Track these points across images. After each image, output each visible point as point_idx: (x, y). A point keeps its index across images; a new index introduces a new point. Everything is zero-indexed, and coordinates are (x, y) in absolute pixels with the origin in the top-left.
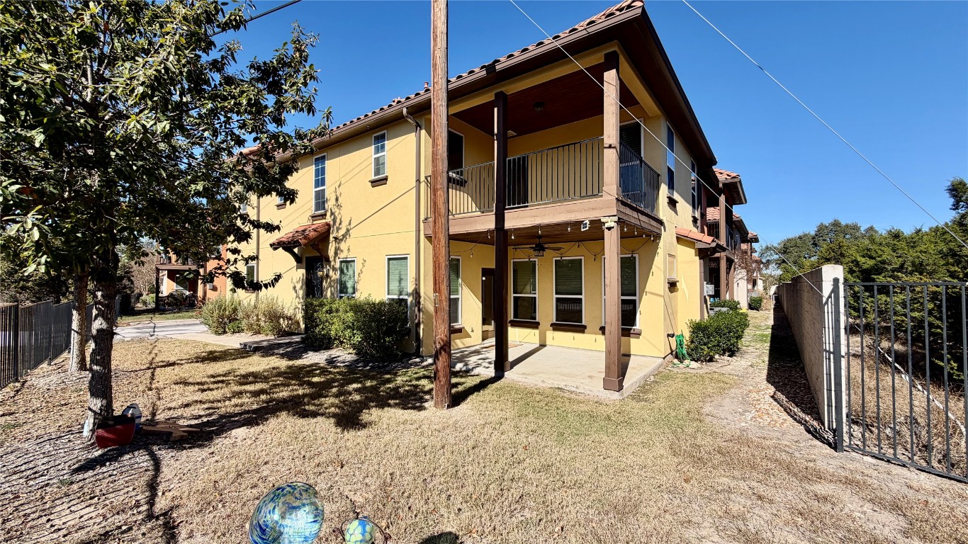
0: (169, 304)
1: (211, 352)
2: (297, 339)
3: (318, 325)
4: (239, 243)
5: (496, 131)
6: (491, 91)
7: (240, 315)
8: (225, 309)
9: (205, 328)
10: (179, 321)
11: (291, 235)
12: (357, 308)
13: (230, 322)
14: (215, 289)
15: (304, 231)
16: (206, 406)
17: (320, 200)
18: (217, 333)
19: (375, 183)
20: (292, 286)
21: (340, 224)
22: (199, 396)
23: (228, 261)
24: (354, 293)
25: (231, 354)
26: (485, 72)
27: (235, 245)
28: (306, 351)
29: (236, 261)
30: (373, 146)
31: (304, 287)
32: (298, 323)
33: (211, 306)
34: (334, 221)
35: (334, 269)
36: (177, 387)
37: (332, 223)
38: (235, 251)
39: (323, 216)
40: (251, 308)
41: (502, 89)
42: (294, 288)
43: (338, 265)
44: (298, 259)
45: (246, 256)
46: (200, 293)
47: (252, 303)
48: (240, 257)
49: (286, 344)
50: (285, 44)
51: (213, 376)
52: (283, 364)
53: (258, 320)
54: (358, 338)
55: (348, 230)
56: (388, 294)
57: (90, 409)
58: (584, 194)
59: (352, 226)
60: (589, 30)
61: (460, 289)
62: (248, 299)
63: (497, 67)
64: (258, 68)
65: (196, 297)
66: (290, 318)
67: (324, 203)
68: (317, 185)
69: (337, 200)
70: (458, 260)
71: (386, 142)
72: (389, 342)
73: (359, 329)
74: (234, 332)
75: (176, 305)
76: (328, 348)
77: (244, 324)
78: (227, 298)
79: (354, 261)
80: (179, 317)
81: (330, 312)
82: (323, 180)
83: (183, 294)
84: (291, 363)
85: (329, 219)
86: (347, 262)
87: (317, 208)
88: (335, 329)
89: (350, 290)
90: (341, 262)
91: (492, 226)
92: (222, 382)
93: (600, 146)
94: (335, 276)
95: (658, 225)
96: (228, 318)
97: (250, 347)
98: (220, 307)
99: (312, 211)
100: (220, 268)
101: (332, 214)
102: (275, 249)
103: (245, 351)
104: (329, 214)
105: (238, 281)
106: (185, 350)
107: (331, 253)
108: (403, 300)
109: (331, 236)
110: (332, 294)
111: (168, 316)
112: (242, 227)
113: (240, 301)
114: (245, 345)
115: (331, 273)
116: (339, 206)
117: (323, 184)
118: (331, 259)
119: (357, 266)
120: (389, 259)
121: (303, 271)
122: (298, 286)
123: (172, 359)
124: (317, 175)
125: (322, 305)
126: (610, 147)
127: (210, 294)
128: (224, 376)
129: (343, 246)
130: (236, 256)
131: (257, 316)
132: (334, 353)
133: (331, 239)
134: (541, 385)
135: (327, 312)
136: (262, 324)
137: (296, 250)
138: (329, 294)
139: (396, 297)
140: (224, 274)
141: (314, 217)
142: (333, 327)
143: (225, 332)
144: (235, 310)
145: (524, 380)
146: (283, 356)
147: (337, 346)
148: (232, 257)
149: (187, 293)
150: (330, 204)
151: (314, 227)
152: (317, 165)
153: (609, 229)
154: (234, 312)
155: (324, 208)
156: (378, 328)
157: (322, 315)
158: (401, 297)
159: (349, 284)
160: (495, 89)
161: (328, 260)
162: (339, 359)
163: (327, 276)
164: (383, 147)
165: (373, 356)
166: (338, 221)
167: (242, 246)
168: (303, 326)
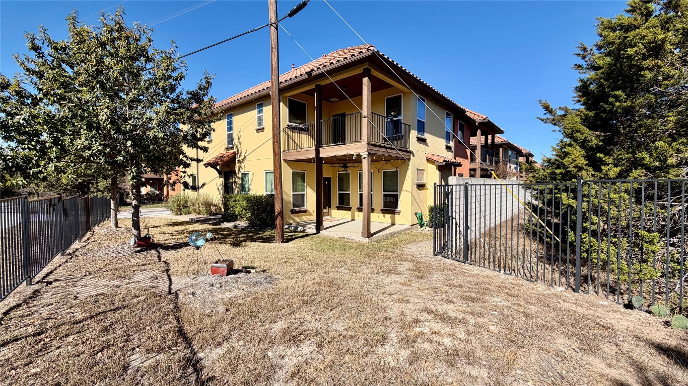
0: (147, 199)
1: (174, 222)
2: (219, 216)
3: (229, 209)
4: (185, 168)
5: (315, 106)
6: (313, 83)
7: (189, 204)
8: (181, 201)
9: (170, 212)
10: (154, 209)
11: (214, 159)
12: (248, 199)
13: (184, 208)
14: (174, 190)
15: (221, 157)
16: (175, 240)
17: (230, 139)
18: (177, 214)
19: (258, 130)
20: (217, 187)
21: (241, 153)
22: (171, 237)
23: (181, 177)
24: (249, 191)
25: (184, 223)
26: (307, 76)
27: (184, 169)
28: (223, 222)
29: (184, 176)
30: (257, 110)
31: (223, 188)
32: (220, 208)
33: (173, 199)
34: (238, 150)
35: (238, 178)
36: (161, 234)
37: (236, 152)
38: (184, 172)
39: (232, 148)
40: (195, 200)
41: (318, 83)
42: (218, 189)
43: (240, 176)
44: (219, 172)
45: (189, 174)
46: (165, 193)
47: (196, 198)
48: (186, 175)
49: (213, 219)
50: (201, 80)
51: (176, 231)
52: (211, 227)
53: (199, 207)
54: (248, 215)
55: (245, 157)
56: (266, 192)
57: (133, 234)
58: (354, 141)
59: (247, 154)
60: (352, 59)
61: (305, 189)
62: (193, 195)
63: (313, 74)
64: (191, 93)
65: (163, 195)
66: (216, 206)
67: (232, 141)
68: (228, 131)
69: (239, 139)
70: (304, 173)
71: (263, 108)
72: (264, 216)
73: (249, 210)
74: (186, 214)
75: (152, 200)
76: (235, 220)
77: (191, 209)
78: (182, 194)
79: (248, 174)
80: (154, 207)
81: (235, 201)
82: (232, 127)
83: (154, 193)
84: (214, 227)
85: (235, 150)
86: (245, 174)
87: (229, 144)
88: (238, 210)
89: (247, 190)
90: (242, 174)
91: (314, 156)
92: (181, 233)
93: (361, 117)
94: (239, 181)
95: (408, 154)
96: (183, 206)
97: (194, 220)
98: (178, 200)
99: (226, 145)
100: (178, 180)
101: (237, 147)
102: (207, 167)
103: (192, 222)
104: (235, 147)
105: (186, 185)
106: (161, 221)
107: (237, 169)
108: (273, 195)
109: (237, 160)
110: (238, 192)
111: (148, 206)
112: (187, 161)
113: (189, 197)
114: (192, 219)
115: (237, 180)
116: (240, 143)
117: (232, 130)
118: (237, 172)
119: (250, 176)
120: (266, 173)
121: (222, 179)
122: (220, 188)
123: (155, 225)
124: (228, 125)
125: (231, 198)
126: (365, 117)
127: (171, 192)
128: (182, 231)
129: (243, 165)
130: (185, 174)
131: (199, 204)
132: (237, 223)
133: (237, 161)
134: (335, 236)
135: (234, 201)
136: (201, 209)
137: (218, 167)
138: (236, 192)
139: (269, 193)
140: (180, 182)
141: (227, 149)
142: (236, 209)
143: (181, 214)
144: (186, 201)
145: (329, 234)
146: (210, 224)
147: (239, 220)
148: (183, 175)
149: (157, 192)
150: (235, 142)
151: (227, 154)
152: (228, 119)
153: (364, 158)
154: (186, 203)
155: (232, 144)
156: (258, 209)
157: (231, 203)
158: (272, 193)
159: (246, 186)
160: (315, 82)
161: (235, 173)
162: (240, 225)
163: (235, 182)
164: (262, 110)
165: (256, 224)
166: (240, 152)
167: (187, 170)
168: (223, 210)
